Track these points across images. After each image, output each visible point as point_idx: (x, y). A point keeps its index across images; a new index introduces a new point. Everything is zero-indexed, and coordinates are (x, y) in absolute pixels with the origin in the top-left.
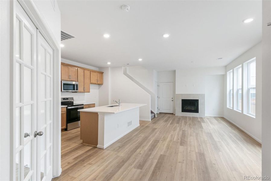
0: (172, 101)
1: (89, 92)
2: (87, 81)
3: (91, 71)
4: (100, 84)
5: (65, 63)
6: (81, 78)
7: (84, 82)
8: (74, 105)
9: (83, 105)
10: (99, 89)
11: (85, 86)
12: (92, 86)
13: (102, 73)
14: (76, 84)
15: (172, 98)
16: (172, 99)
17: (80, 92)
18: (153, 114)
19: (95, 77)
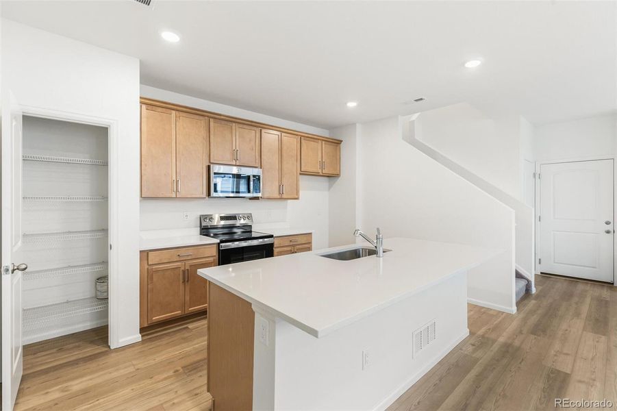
0: (608, 232)
1: (297, 199)
2: (291, 166)
3: (303, 137)
4: (332, 176)
5: (220, 115)
6: (270, 159)
7: (281, 169)
8: (254, 235)
9: (271, 236)
10: (329, 189)
11: (285, 182)
12: (304, 182)
13: (338, 143)
14: (254, 176)
15: (608, 223)
16: (610, 227)
17: (269, 199)
18: (523, 283)
19: (314, 156)
